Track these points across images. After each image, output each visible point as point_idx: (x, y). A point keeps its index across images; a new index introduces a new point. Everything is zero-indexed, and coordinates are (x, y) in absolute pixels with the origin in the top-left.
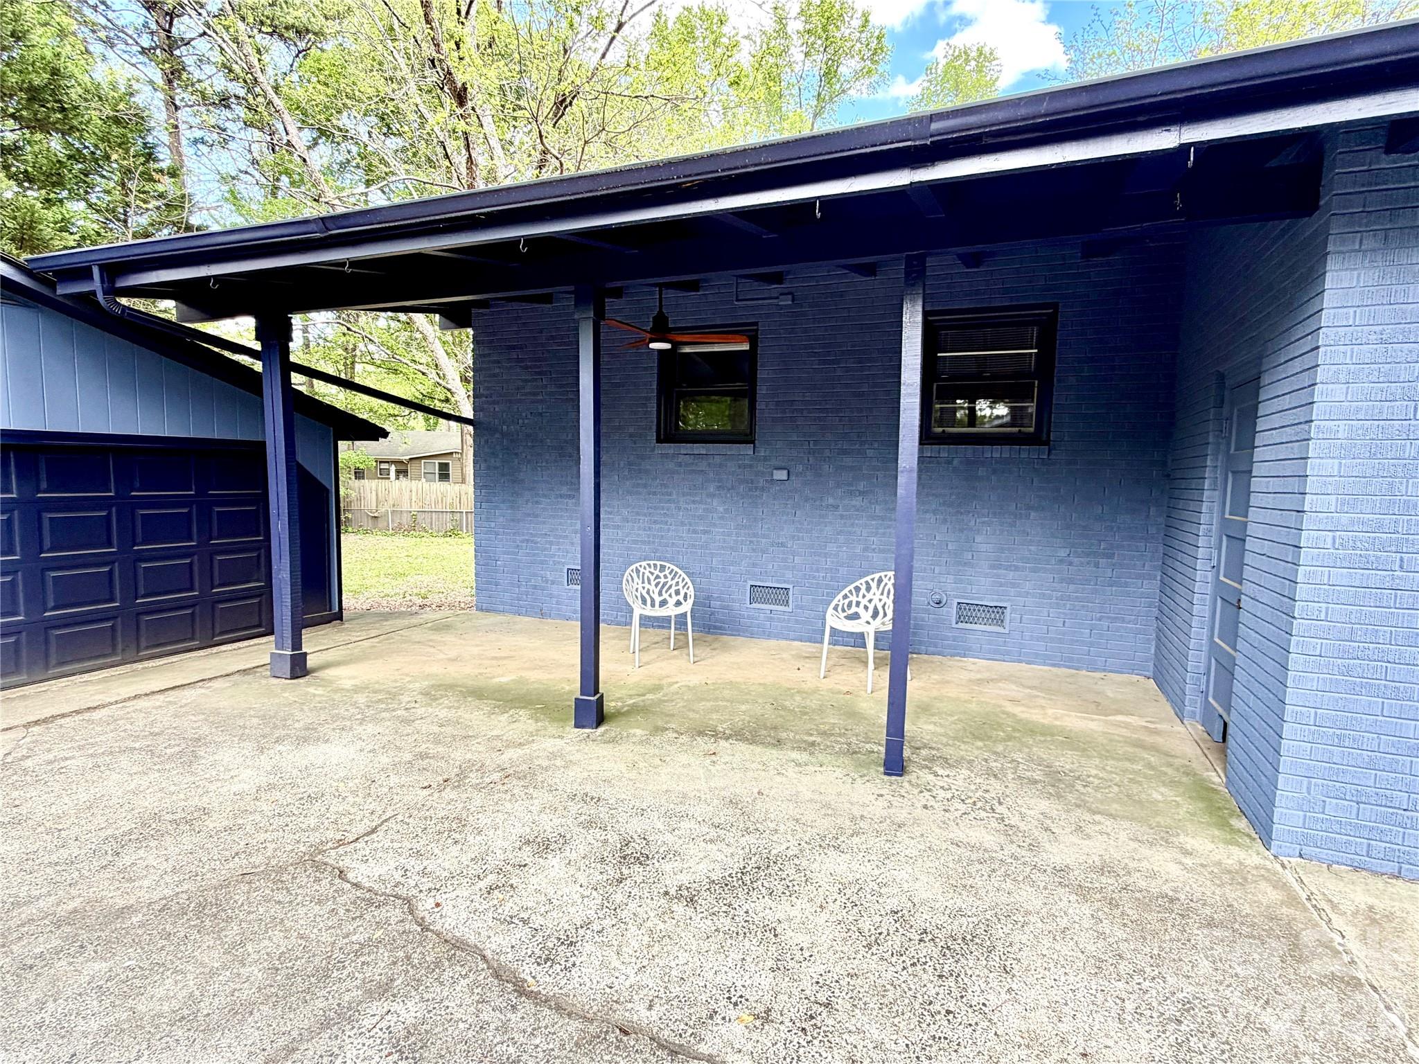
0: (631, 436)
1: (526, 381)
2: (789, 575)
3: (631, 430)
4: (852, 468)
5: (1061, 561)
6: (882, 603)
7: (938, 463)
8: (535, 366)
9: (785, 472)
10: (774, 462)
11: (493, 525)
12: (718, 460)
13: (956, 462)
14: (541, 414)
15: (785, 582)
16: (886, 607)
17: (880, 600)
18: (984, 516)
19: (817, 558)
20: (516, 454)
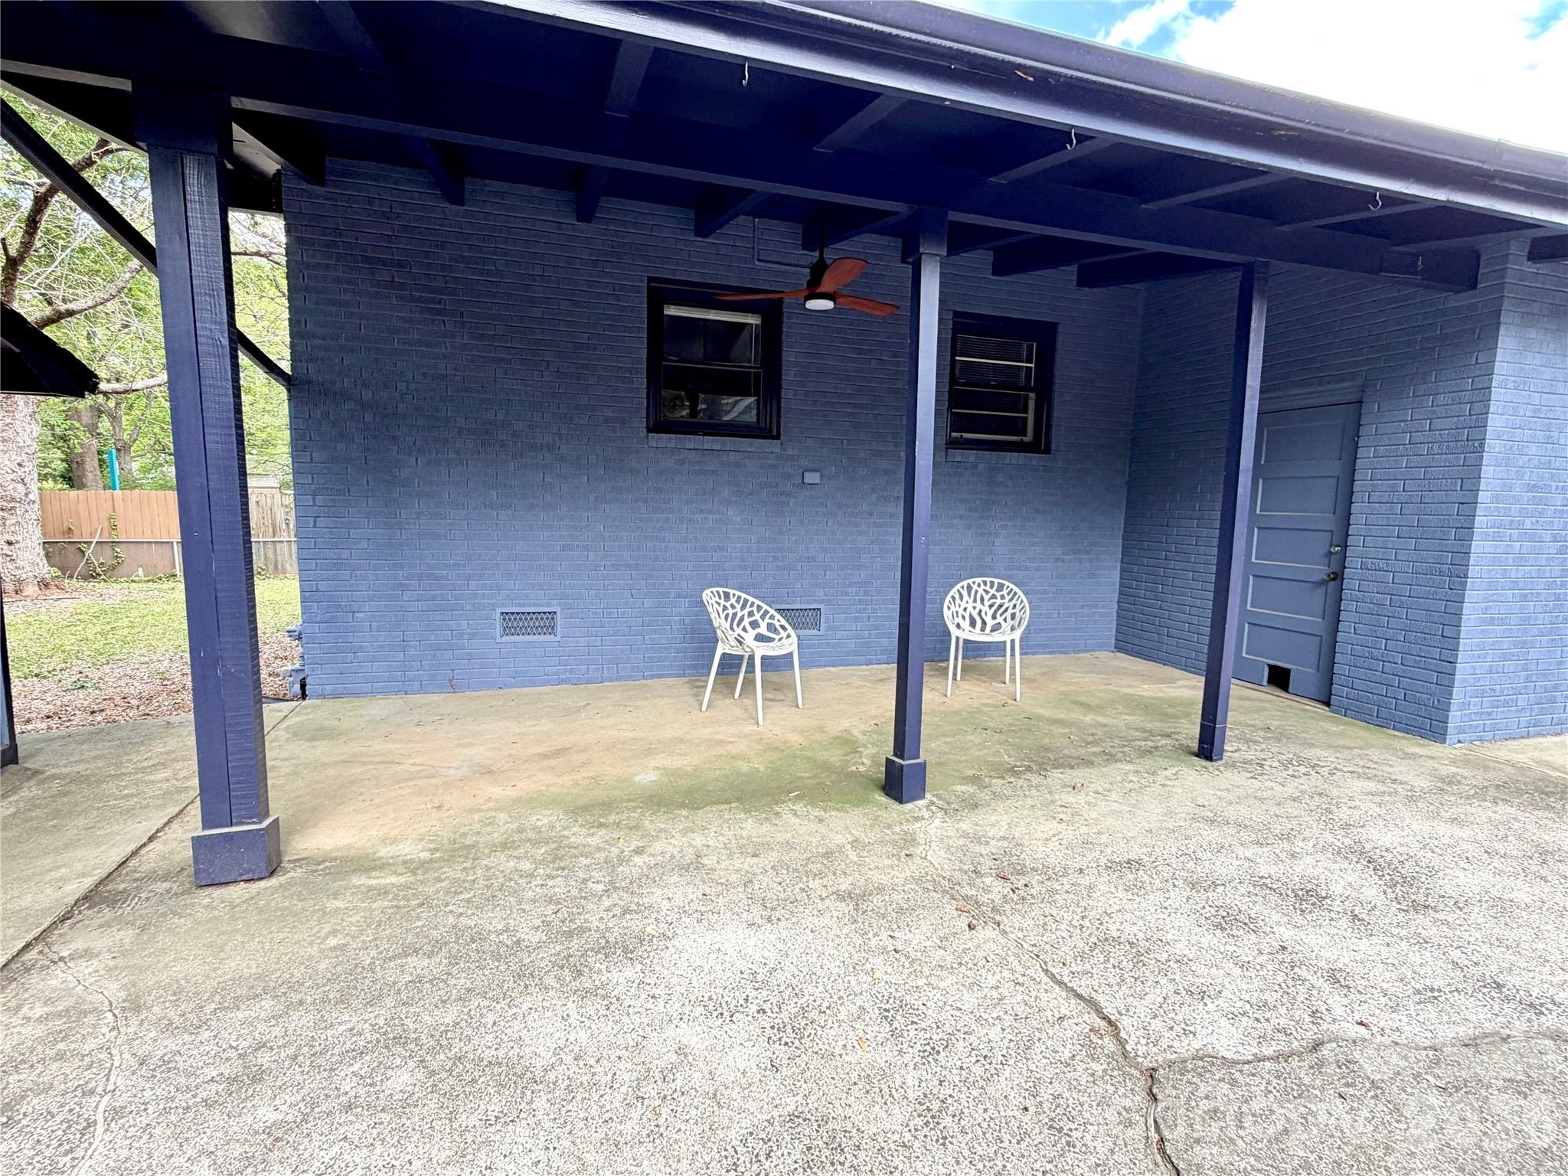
0: (607, 420)
1: (411, 321)
2: (820, 593)
3: (609, 413)
4: (886, 472)
5: (1057, 560)
6: (977, 610)
7: (965, 468)
8: (433, 301)
9: (818, 474)
10: (804, 463)
11: (345, 554)
12: (733, 457)
13: (981, 467)
14: (444, 377)
15: (815, 601)
16: (983, 614)
17: (974, 608)
18: (1001, 520)
19: (850, 572)
20: (394, 438)
